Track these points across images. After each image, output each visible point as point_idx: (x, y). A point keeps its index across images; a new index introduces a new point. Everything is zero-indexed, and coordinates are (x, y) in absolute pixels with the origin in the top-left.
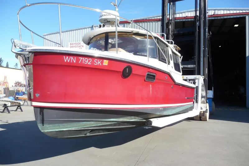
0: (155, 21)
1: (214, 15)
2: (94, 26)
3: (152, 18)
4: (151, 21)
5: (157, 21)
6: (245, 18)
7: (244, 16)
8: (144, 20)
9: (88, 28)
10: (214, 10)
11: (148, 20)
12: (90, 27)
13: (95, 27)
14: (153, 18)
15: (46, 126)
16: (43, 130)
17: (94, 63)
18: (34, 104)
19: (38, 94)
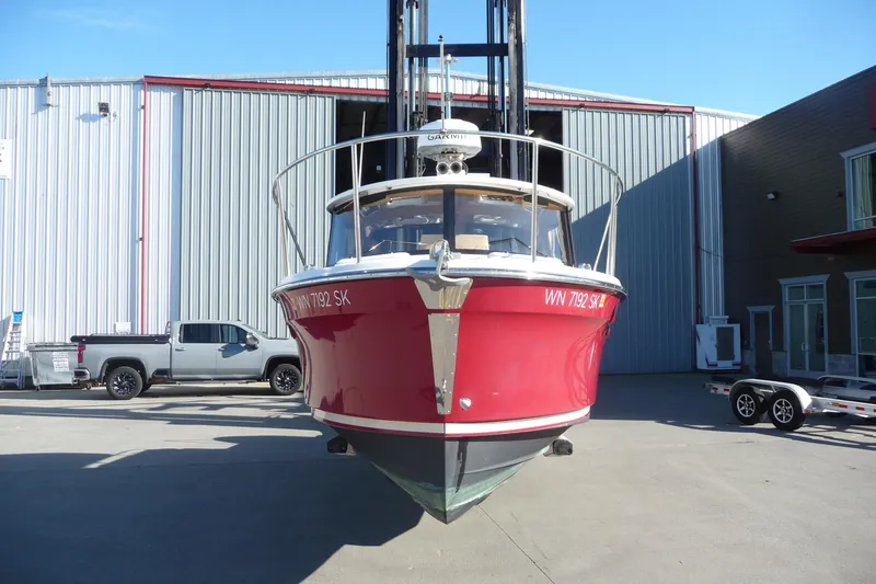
0: (294, 91)
1: (478, 95)
2: (49, 84)
3: (284, 79)
4: (280, 90)
5: (303, 91)
6: (559, 115)
7: (558, 109)
9: (26, 86)
10: (479, 81)
11: (270, 86)
12: (32, 85)
13: (56, 85)
14: (287, 82)
15: (462, 490)
16: (451, 504)
17: (589, 303)
18: (452, 429)
19: (466, 397)
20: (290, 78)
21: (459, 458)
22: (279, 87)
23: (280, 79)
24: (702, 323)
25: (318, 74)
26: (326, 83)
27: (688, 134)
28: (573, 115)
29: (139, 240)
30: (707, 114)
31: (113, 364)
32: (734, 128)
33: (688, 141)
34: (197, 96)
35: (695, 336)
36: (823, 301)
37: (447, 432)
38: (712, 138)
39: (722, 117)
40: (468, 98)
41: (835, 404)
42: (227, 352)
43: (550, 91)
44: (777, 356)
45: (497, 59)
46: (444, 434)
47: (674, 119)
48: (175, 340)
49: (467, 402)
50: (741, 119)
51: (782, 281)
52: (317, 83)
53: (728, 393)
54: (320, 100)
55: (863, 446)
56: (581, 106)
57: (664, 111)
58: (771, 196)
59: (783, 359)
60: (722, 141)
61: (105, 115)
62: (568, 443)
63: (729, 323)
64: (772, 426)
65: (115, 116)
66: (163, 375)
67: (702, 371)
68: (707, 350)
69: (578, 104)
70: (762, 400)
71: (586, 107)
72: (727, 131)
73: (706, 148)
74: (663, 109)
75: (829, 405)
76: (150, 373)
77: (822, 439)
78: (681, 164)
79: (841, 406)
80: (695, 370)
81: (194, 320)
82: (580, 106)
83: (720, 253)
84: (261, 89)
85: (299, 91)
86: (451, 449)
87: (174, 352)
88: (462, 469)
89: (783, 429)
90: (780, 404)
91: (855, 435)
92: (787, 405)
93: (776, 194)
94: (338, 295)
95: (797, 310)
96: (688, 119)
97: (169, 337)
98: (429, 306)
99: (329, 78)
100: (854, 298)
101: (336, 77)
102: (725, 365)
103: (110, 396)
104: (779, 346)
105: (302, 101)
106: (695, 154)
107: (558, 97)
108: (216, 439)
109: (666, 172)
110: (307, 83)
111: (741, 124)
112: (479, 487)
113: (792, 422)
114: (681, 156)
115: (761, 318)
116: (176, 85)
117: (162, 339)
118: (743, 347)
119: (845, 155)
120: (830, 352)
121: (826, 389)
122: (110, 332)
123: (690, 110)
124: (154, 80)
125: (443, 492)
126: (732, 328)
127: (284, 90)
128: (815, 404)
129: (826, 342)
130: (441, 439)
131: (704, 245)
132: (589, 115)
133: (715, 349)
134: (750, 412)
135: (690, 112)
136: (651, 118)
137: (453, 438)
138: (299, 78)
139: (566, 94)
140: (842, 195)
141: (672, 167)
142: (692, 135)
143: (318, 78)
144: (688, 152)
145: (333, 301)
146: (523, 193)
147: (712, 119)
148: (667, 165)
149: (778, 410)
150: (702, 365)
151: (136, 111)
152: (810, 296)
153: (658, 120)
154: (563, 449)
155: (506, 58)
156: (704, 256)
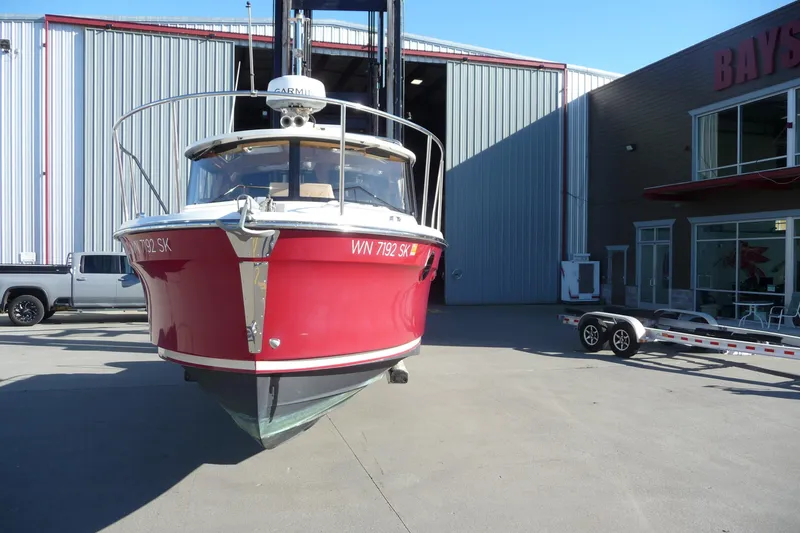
0: (194, 35)
3: (185, 23)
4: (181, 34)
5: (203, 36)
6: (444, 67)
7: (444, 62)
8: (158, 26)
11: (171, 30)
14: (188, 27)
15: (276, 420)
16: (266, 432)
17: (398, 251)
18: (262, 366)
19: (276, 338)
20: (190, 23)
21: (271, 392)
22: (179, 31)
23: (181, 23)
24: (567, 260)
25: (217, 20)
26: (225, 29)
27: (560, 89)
28: (457, 67)
29: (41, 174)
30: (577, 71)
31: (15, 293)
32: (601, 85)
33: (560, 95)
34: (98, 37)
35: (560, 271)
36: (669, 243)
37: (258, 369)
38: (582, 93)
39: (590, 74)
40: (360, 48)
41: (664, 335)
42: (126, 283)
43: (437, 45)
44: (630, 289)
45: (377, 14)
46: (255, 371)
47: (547, 75)
48: (76, 270)
49: (277, 342)
50: (608, 77)
51: (636, 224)
52: (217, 28)
53: (576, 324)
54: (219, 45)
55: (684, 371)
56: (465, 60)
57: (539, 67)
58: (630, 148)
59: (635, 293)
60: (590, 96)
61: (7, 52)
62: (404, 373)
63: (590, 260)
64: (611, 353)
65: (16, 53)
66: (64, 302)
67: (565, 303)
68: (570, 284)
69: (462, 57)
70: (604, 330)
71: (468, 61)
72: (595, 87)
73: (575, 102)
74: (538, 65)
75: (660, 335)
76: (51, 301)
77: (652, 365)
78: (553, 116)
79: (669, 336)
80: (560, 302)
81: (97, 252)
82: (463, 60)
83: (585, 197)
84: (162, 32)
85: (199, 36)
86: (263, 385)
87: (75, 282)
88: (275, 401)
89: (621, 356)
90: (619, 334)
91: (680, 361)
92: (625, 335)
93: (633, 146)
94: (161, 242)
95: (648, 249)
96: (560, 75)
97: (70, 267)
98: (240, 254)
99: (228, 24)
100: (695, 240)
101: (235, 24)
102: (585, 297)
103: (13, 323)
104: (632, 281)
105: (201, 46)
106: (565, 107)
107: (443, 50)
108: (108, 364)
109: (539, 122)
110: (207, 28)
111: (607, 81)
112: (295, 417)
113: (627, 350)
114: (553, 109)
115: (618, 255)
116: (79, 25)
117: (64, 269)
118: (602, 281)
119: (692, 113)
120: (673, 287)
121: (662, 321)
122: (15, 262)
123: (563, 67)
124: (55, 19)
125: (256, 422)
126: (592, 265)
127: (185, 34)
128: (648, 334)
129: (670, 278)
130: (253, 375)
131: (571, 190)
132: (471, 68)
133: (578, 284)
134: (594, 340)
135: (563, 69)
136: (527, 73)
137: (265, 374)
138: (199, 23)
139: (451, 47)
140: (688, 149)
141: (545, 118)
142: (563, 90)
143: (219, 24)
144: (560, 106)
145: (157, 248)
146: (365, 146)
147: (582, 76)
148: (540, 116)
149: (617, 339)
150: (565, 297)
151: (37, 48)
152: (659, 238)
153: (534, 74)
154: (399, 378)
155: (385, 14)
156: (571, 200)
